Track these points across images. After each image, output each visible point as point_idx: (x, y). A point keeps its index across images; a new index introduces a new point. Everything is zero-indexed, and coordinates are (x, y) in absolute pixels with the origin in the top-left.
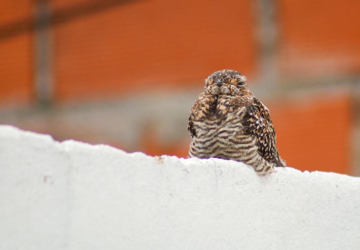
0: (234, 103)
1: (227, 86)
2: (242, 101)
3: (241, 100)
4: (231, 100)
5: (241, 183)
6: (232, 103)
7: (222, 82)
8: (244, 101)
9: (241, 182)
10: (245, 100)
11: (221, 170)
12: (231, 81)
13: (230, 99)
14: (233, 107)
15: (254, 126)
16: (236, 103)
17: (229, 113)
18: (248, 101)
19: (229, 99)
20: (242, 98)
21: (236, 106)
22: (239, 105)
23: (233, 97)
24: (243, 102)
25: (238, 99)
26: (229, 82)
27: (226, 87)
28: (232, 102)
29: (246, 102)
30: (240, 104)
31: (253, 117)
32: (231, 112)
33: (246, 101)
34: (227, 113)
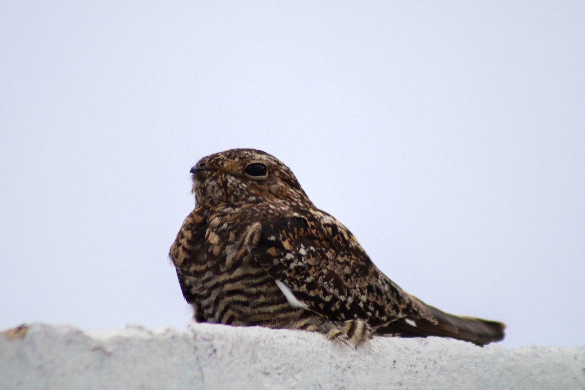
0: (239, 220)
1: (215, 178)
2: (254, 214)
3: (253, 210)
4: (233, 218)
5: (280, 371)
6: (233, 223)
7: (204, 170)
8: (258, 212)
9: (277, 368)
10: (262, 210)
11: (212, 346)
12: (223, 164)
13: (231, 215)
14: (235, 231)
15: (283, 263)
16: (241, 220)
17: (227, 247)
18: (270, 211)
19: (228, 217)
20: (254, 208)
21: (241, 226)
22: (249, 221)
23: (237, 210)
24: (257, 215)
25: (247, 210)
26: (219, 166)
27: (214, 183)
28: (234, 221)
29: (263, 214)
30: (251, 218)
31: (278, 245)
32: (232, 243)
33: (264, 212)
34: (223, 248)
